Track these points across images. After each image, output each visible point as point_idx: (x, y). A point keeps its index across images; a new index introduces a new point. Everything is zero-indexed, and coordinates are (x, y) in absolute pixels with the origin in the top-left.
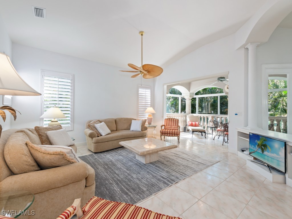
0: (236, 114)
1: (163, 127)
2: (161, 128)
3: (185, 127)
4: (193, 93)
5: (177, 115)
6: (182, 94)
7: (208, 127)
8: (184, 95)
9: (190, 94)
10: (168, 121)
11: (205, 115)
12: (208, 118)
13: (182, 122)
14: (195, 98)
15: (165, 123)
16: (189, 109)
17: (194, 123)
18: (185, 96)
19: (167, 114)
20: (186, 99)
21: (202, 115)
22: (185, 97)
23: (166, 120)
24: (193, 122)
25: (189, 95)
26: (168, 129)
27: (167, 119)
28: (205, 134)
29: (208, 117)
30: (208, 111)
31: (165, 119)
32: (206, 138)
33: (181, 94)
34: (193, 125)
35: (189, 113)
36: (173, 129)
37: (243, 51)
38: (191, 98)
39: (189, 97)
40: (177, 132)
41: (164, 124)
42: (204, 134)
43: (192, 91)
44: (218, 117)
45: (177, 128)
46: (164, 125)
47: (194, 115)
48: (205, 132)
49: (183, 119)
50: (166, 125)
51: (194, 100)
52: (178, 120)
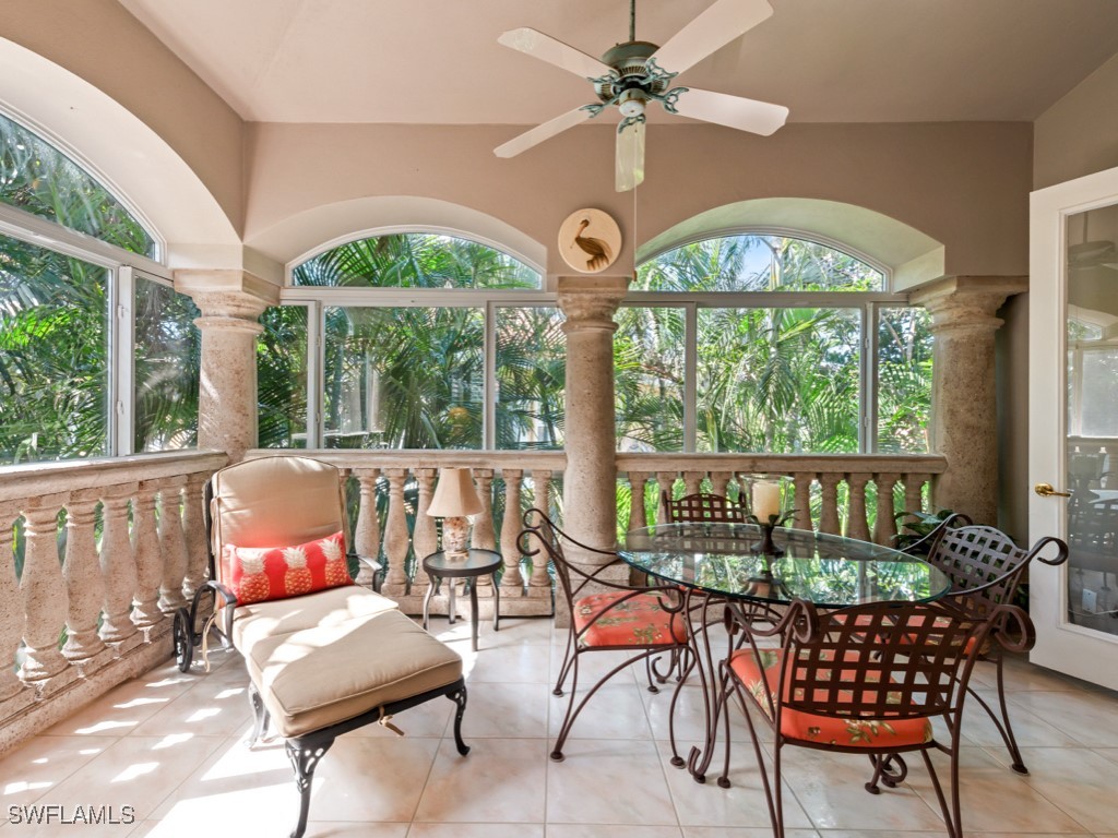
9: (251, 254)
17: (294, 556)
18: (188, 272)
20: (197, 301)
22: (188, 285)
25: (236, 264)
33: (140, 243)
34: (289, 583)
38: (257, 304)
39: (237, 287)
43: (266, 232)
51: (280, 325)
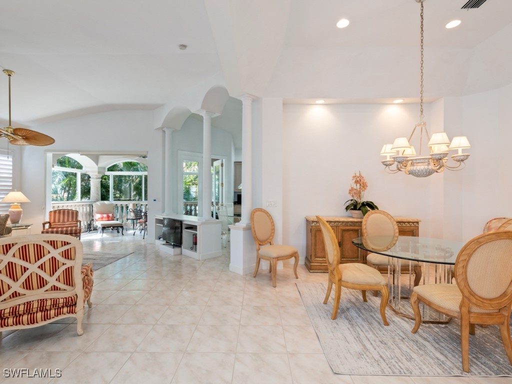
0: (155, 200)
1: (47, 226)
2: (44, 226)
3: (89, 223)
4: (105, 168)
5: (72, 204)
6: (83, 169)
7: (127, 219)
8: (87, 170)
9: (99, 168)
10: (57, 215)
11: (124, 203)
12: (127, 207)
13: (82, 215)
14: (108, 176)
15: (50, 219)
16: (98, 194)
18: (89, 171)
19: (53, 204)
20: (90, 176)
21: (119, 203)
22: (88, 173)
23: (53, 214)
24: (104, 214)
25: (97, 170)
26: (59, 228)
27: (55, 212)
28: (123, 230)
29: (128, 205)
30: (131, 198)
31: (51, 212)
32: (123, 234)
35: (97, 200)
36: (68, 227)
37: (161, 133)
39: (97, 174)
40: (76, 230)
41: (48, 220)
42: (120, 230)
43: (102, 165)
44: (142, 205)
45: (76, 224)
46: (49, 223)
47: (106, 202)
48: (122, 227)
49: (85, 210)
50: (52, 221)
52: (77, 212)
